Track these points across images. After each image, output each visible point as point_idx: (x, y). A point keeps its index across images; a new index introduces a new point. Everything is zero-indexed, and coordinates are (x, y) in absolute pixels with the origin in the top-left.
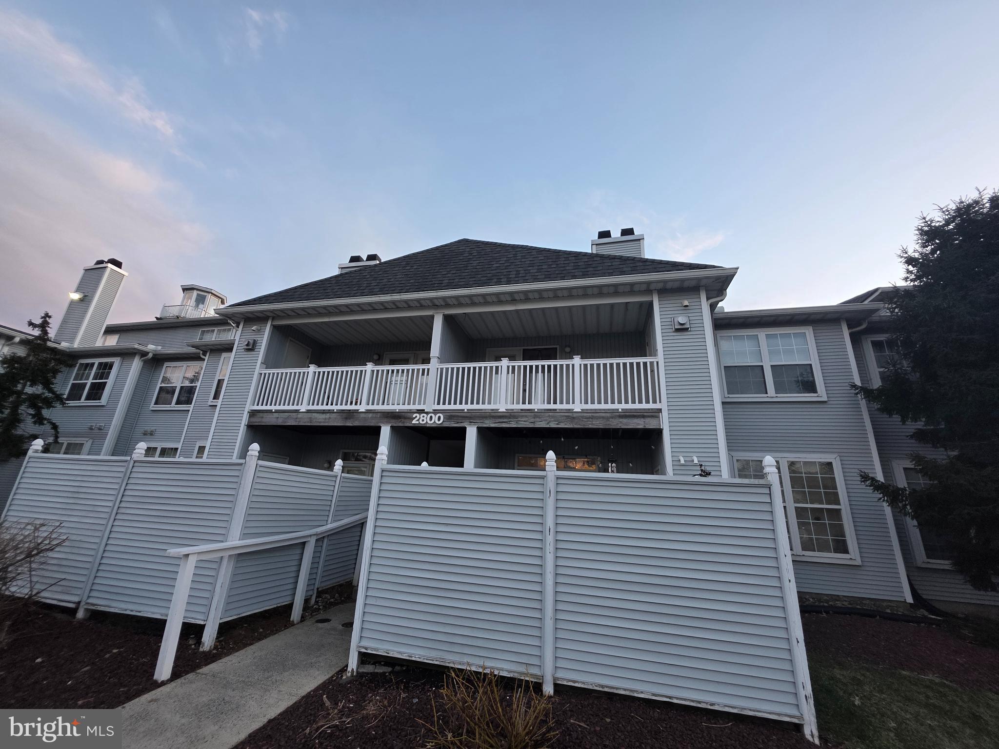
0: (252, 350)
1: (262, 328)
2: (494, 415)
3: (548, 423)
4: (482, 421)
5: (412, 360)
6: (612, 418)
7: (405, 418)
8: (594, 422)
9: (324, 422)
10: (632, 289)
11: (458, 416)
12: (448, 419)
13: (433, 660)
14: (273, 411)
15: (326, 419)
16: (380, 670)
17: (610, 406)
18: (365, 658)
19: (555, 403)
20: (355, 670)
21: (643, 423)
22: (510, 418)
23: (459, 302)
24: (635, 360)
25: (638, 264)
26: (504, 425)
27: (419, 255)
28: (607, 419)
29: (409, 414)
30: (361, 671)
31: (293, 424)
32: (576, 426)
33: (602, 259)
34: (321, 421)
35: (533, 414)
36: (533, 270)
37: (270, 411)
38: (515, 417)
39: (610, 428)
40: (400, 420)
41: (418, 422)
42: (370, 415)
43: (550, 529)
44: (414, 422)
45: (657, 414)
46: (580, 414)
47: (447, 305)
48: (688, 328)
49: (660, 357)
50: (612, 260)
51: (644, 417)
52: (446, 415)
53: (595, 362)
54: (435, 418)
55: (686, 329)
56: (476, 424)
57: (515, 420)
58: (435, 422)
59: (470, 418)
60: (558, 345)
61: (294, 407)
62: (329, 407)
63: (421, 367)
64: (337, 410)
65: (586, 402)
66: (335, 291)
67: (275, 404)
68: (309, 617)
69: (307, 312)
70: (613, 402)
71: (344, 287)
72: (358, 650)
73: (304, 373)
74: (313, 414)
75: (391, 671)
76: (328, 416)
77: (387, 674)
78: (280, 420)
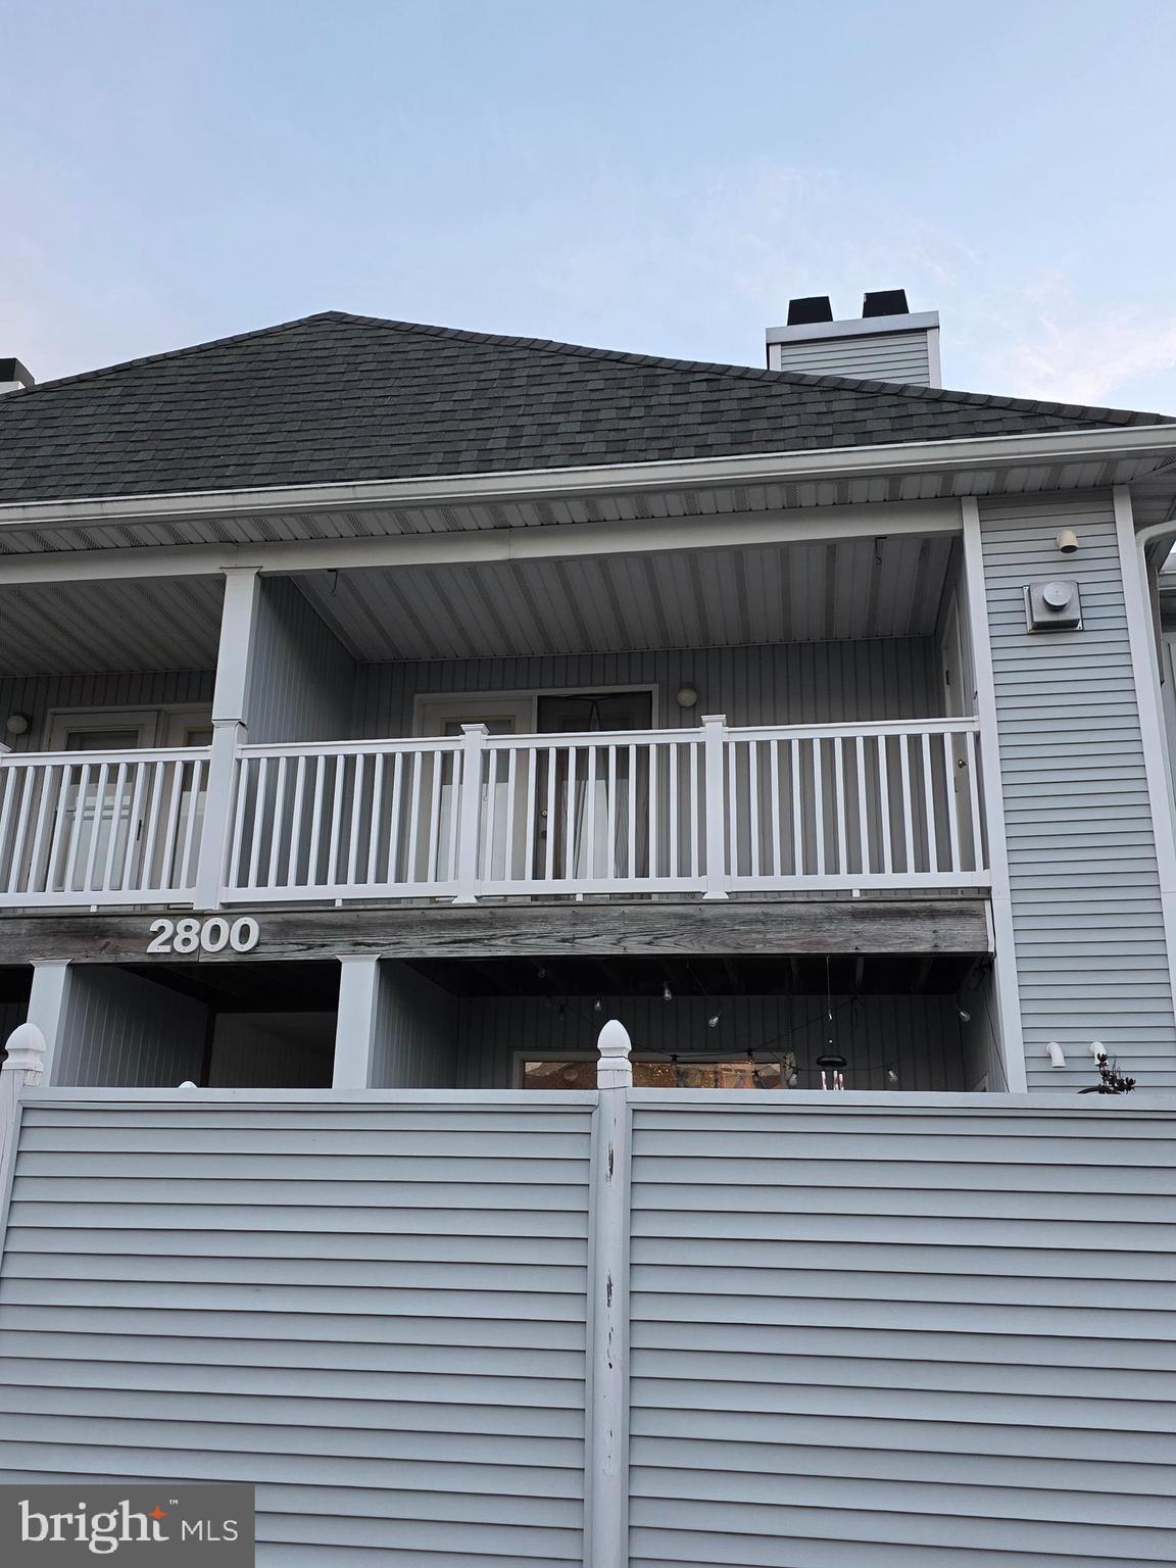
2: (437, 916)
3: (619, 941)
4: (395, 939)
6: (830, 918)
7: (121, 935)
8: (768, 936)
10: (894, 492)
11: (311, 924)
12: (274, 935)
17: (822, 881)
19: (643, 872)
21: (929, 935)
22: (491, 926)
23: (312, 530)
24: (903, 728)
25: (913, 409)
26: (471, 951)
27: (171, 363)
28: (815, 922)
29: (137, 920)
32: (710, 950)
33: (796, 388)
35: (568, 911)
36: (569, 426)
38: (506, 922)
39: (822, 956)
40: (104, 942)
41: (167, 949)
43: (610, 1286)
44: (154, 947)
45: (975, 905)
46: (724, 910)
47: (272, 543)
48: (1074, 623)
49: (985, 718)
51: (933, 915)
52: (270, 923)
53: (773, 734)
54: (230, 932)
55: (1069, 626)
56: (374, 948)
57: (508, 932)
58: (228, 944)
59: (353, 928)
60: (655, 682)
63: (179, 756)
65: (745, 869)
70: (832, 868)
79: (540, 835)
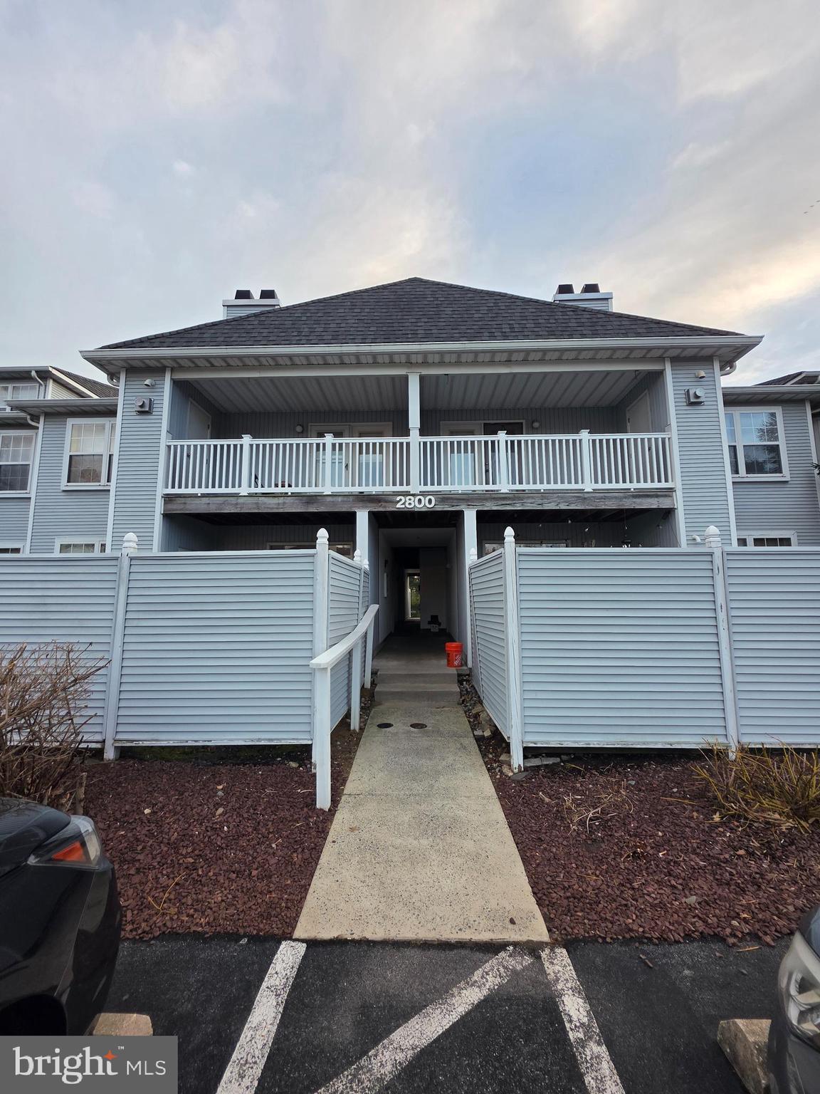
0: (148, 413)
1: (157, 382)
2: (494, 496)
3: (557, 505)
4: (482, 504)
6: (625, 498)
7: (386, 502)
8: (606, 503)
9: (277, 508)
10: (646, 354)
11: (452, 499)
12: (440, 502)
14: (199, 495)
15: (279, 504)
16: (550, 761)
17: (621, 485)
18: (529, 752)
19: (563, 482)
20: (522, 766)
21: (657, 503)
22: (514, 500)
25: (652, 325)
26: (507, 508)
28: (621, 499)
29: (391, 497)
30: (528, 765)
31: (232, 511)
32: (587, 508)
34: (271, 506)
35: (540, 495)
36: (529, 325)
37: (195, 496)
38: (519, 498)
39: (623, 510)
40: (380, 504)
41: (403, 506)
42: (340, 499)
44: (399, 506)
45: (670, 493)
46: (592, 495)
47: (425, 363)
48: (702, 402)
49: (674, 433)
50: (621, 319)
51: (657, 496)
52: (438, 498)
53: (604, 437)
54: (425, 501)
55: (700, 403)
56: (475, 507)
57: (520, 502)
58: (425, 505)
59: (468, 500)
60: (523, 419)
61: (230, 490)
62: (280, 490)
63: (398, 440)
64: (292, 493)
65: (596, 482)
66: (264, 335)
67: (200, 487)
68: (362, 725)
69: (227, 363)
70: (624, 481)
71: (276, 330)
72: (524, 746)
73: (235, 446)
74: (260, 499)
75: (562, 761)
76: (281, 500)
77: (562, 764)
78: (212, 507)
79: (487, 471)
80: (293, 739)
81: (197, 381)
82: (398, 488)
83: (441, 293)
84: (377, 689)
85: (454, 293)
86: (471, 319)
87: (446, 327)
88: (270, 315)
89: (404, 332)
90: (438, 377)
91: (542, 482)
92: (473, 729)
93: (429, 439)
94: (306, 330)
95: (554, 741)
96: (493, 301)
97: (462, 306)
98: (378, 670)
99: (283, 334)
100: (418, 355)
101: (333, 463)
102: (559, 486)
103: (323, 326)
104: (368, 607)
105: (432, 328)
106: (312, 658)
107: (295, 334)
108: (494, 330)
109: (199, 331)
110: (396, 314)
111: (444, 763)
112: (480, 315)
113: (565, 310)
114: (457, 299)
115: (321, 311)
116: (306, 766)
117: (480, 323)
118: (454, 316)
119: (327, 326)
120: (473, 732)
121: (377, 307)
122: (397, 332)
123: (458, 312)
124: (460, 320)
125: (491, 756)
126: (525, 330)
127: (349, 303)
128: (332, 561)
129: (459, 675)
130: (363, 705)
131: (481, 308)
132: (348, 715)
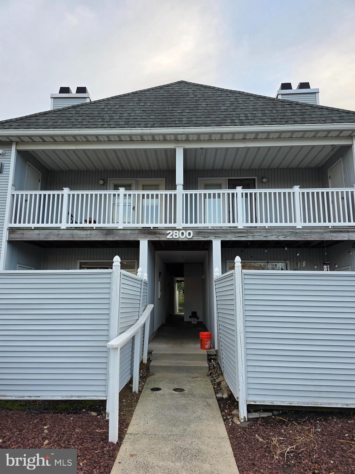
0: (1, 172)
2: (234, 231)
3: (277, 237)
4: (225, 236)
5: (134, 186)
6: (325, 232)
7: (160, 234)
8: (312, 236)
9: (86, 238)
11: (204, 232)
12: (196, 234)
13: (308, 404)
14: (33, 228)
15: (87, 235)
16: (265, 415)
17: (322, 224)
18: (251, 408)
20: (246, 417)
22: (247, 233)
26: (243, 239)
28: (322, 233)
29: (163, 231)
30: (251, 417)
31: (55, 240)
32: (299, 239)
34: (82, 236)
35: (265, 230)
37: (30, 229)
38: (251, 233)
39: (324, 241)
40: (156, 235)
41: (171, 237)
42: (129, 232)
44: (168, 237)
46: (301, 230)
47: (187, 141)
50: (321, 110)
51: (348, 232)
52: (195, 232)
53: (310, 190)
54: (186, 234)
56: (220, 238)
57: (251, 235)
58: (186, 237)
59: (215, 233)
60: (256, 176)
61: (54, 225)
62: (88, 225)
63: (169, 192)
64: (96, 227)
65: (305, 221)
66: (79, 121)
67: (33, 222)
68: (140, 388)
69: (54, 140)
70: (325, 221)
71: (87, 118)
72: (248, 403)
73: (58, 195)
74: (75, 231)
75: (273, 415)
76: (89, 232)
77: (273, 417)
78: (41, 237)
80: (94, 396)
81: (33, 151)
82: (168, 225)
83: (199, 91)
84: (152, 364)
85: (208, 91)
86: (218, 110)
87: (202, 116)
88: (83, 107)
89: (173, 119)
90: (196, 150)
91: (267, 222)
92: (216, 393)
93: (189, 192)
94: (108, 118)
95: (268, 401)
96: (234, 97)
97: (213, 101)
98: (153, 350)
99: (92, 121)
100: (183, 135)
101: (125, 206)
102: (279, 224)
103: (119, 115)
104: (146, 306)
105: (192, 116)
106: (108, 341)
107: (100, 120)
108: (234, 118)
109: (36, 118)
110: (168, 106)
111: (195, 415)
112: (226, 108)
113: (284, 104)
114: (211, 96)
115: (117, 104)
116: (102, 415)
117: (225, 113)
118: (207, 108)
119: (122, 115)
120: (216, 395)
121: (156, 102)
122: (168, 120)
123: (210, 106)
124: (211, 111)
125: (226, 411)
126: (256, 118)
127: (136, 99)
128: (122, 277)
129: (208, 355)
130: (141, 375)
131: (226, 103)
132: (131, 382)
